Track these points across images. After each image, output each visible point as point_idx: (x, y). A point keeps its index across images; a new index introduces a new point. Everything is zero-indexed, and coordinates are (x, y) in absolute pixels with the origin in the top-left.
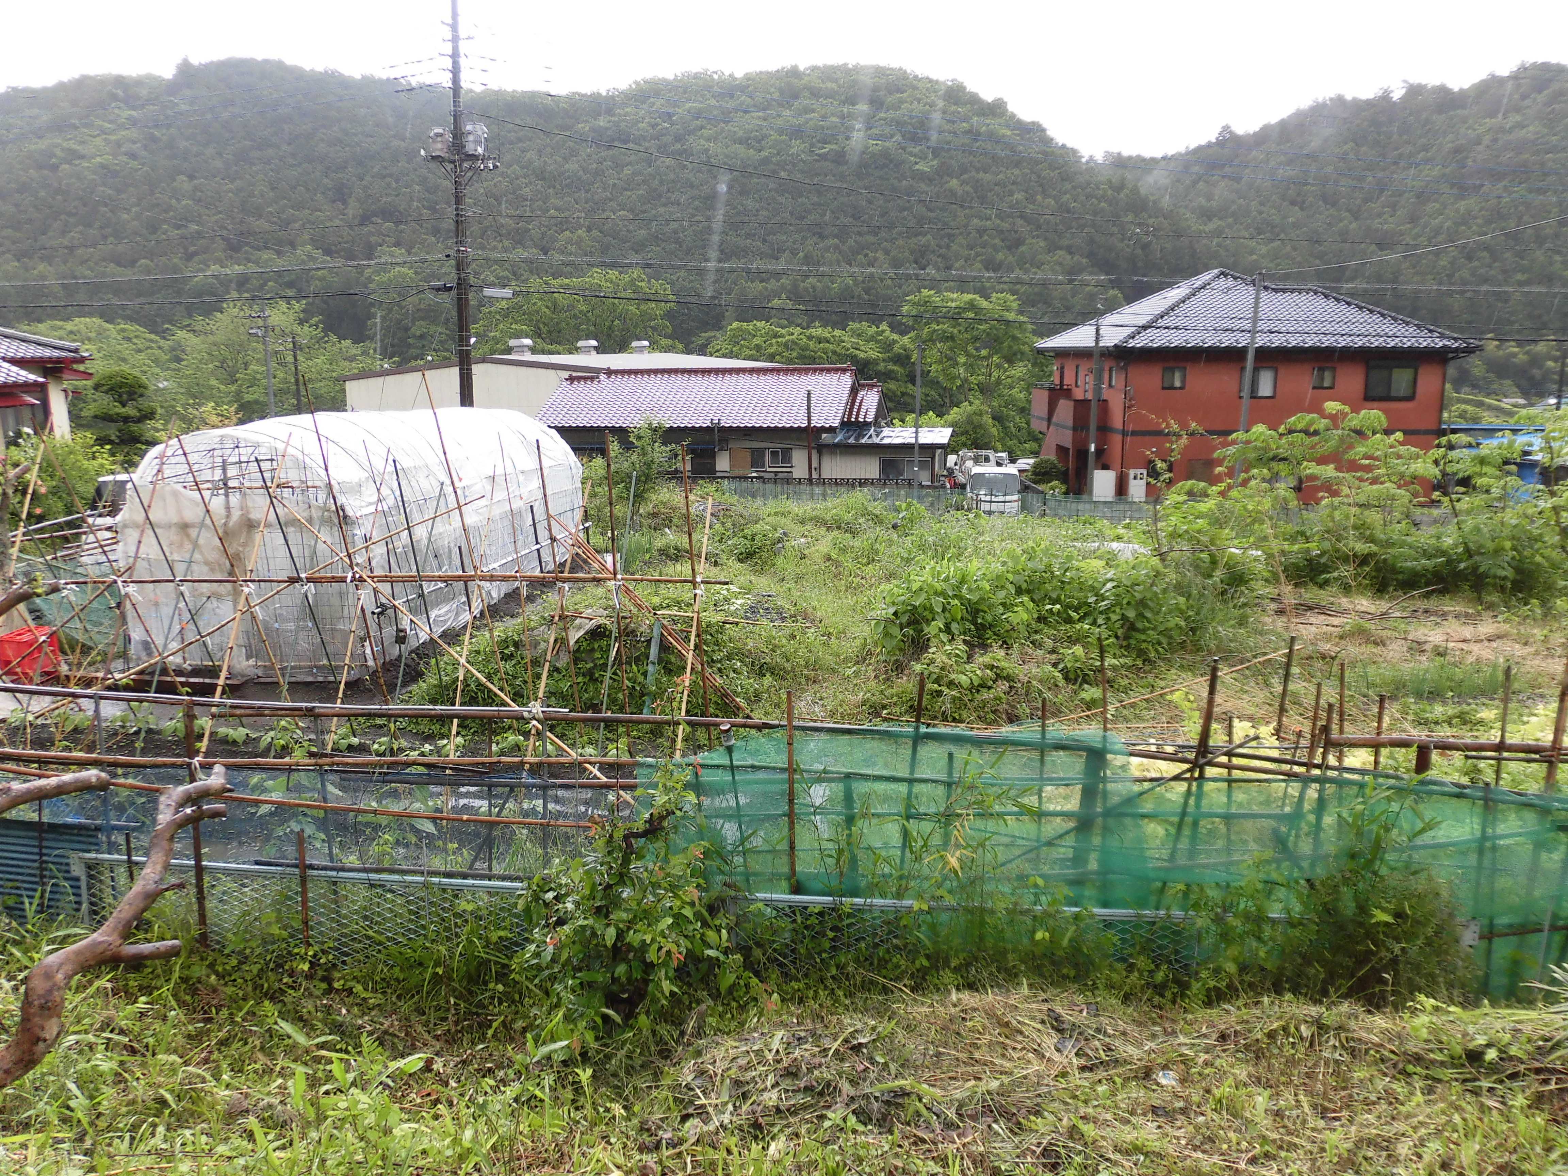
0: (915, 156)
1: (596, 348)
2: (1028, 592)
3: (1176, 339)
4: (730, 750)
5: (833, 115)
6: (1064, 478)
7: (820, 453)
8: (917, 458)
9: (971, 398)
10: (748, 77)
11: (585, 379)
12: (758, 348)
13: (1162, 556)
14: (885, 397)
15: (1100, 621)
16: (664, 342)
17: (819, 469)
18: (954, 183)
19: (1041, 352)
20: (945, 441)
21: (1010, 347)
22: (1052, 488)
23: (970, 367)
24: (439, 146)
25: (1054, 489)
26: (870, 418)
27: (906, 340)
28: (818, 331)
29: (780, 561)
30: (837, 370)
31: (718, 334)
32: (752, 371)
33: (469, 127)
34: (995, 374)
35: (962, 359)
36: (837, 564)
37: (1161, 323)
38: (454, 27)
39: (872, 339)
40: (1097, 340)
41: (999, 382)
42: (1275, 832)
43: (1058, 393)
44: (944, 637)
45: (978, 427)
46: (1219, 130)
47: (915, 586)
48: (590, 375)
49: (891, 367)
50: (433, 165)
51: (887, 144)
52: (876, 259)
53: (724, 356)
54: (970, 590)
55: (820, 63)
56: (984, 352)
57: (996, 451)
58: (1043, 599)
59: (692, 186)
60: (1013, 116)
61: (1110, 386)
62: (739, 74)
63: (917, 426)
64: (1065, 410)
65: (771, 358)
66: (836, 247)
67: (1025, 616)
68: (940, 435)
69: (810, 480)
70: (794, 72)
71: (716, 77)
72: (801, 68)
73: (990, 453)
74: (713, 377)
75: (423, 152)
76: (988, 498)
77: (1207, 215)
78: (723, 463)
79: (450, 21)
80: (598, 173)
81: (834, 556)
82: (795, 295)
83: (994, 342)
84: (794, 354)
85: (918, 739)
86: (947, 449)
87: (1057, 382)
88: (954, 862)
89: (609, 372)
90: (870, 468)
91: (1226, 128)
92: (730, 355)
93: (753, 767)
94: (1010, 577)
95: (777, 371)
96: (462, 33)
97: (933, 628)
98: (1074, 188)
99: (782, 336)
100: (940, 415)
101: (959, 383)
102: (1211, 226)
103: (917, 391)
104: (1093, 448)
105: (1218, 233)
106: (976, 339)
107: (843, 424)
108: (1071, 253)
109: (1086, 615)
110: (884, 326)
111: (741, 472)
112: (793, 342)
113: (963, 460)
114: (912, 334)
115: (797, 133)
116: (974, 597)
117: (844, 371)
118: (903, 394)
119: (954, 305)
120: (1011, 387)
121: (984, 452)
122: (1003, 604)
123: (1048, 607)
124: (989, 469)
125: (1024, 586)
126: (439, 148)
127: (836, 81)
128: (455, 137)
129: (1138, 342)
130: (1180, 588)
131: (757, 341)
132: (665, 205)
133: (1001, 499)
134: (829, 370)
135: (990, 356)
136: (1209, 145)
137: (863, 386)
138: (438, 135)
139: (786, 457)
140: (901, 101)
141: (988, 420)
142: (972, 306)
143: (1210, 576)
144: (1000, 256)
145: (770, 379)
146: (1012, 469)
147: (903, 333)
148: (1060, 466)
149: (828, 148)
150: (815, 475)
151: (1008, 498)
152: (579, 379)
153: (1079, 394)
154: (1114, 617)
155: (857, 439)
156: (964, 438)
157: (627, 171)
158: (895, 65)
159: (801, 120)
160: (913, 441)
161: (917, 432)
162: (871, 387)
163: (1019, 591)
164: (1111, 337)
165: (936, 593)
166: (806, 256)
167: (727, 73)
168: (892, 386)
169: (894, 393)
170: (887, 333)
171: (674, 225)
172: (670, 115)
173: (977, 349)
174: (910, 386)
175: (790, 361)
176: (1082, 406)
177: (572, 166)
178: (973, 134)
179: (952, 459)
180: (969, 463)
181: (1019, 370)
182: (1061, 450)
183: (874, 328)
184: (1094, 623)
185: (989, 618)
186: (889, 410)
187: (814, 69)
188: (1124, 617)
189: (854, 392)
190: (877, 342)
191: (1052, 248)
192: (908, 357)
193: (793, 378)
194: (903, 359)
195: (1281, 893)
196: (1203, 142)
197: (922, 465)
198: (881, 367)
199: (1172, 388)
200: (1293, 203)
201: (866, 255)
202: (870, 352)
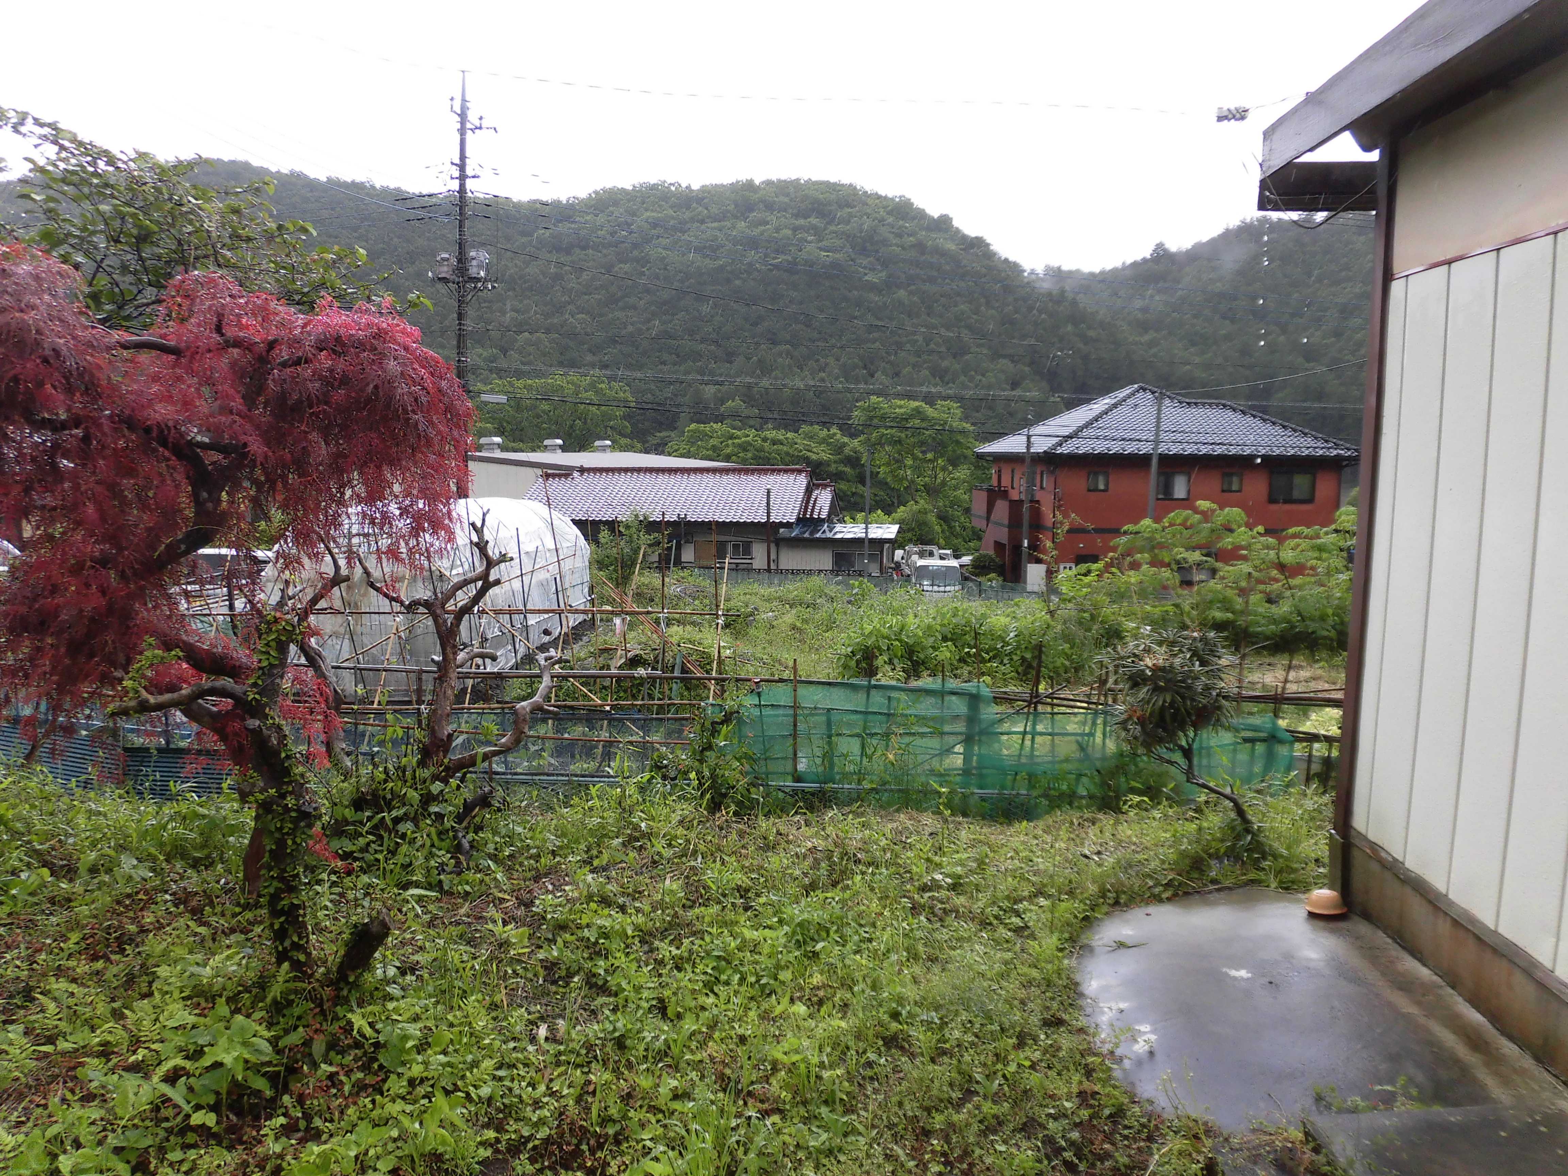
0: (865, 268)
1: (560, 446)
2: (951, 640)
3: (1100, 447)
4: (759, 695)
5: (786, 227)
6: (1001, 571)
7: (777, 545)
8: (867, 552)
9: (918, 499)
10: (704, 189)
11: (560, 476)
12: (714, 448)
13: (1051, 613)
14: (838, 497)
15: (1006, 661)
16: (624, 441)
17: (777, 561)
18: (902, 293)
19: (981, 456)
20: (892, 536)
21: (954, 451)
22: (990, 580)
23: (916, 469)
24: (445, 269)
25: (993, 581)
26: (824, 515)
27: (855, 443)
28: (771, 434)
29: (752, 631)
30: (793, 471)
31: (673, 434)
32: (714, 471)
33: (473, 254)
34: (941, 476)
35: (909, 462)
36: (800, 631)
37: (1085, 433)
38: (462, 167)
39: (823, 441)
40: (1028, 447)
41: (944, 483)
42: (1077, 742)
43: (995, 494)
44: (888, 668)
45: (922, 524)
46: (1153, 247)
47: (867, 632)
48: (564, 473)
49: (842, 468)
50: (440, 286)
51: (837, 256)
52: (827, 364)
53: (682, 456)
54: (908, 637)
55: (774, 178)
56: (930, 456)
57: (940, 548)
58: (963, 646)
59: (648, 291)
60: (958, 231)
61: (1042, 488)
62: (695, 187)
63: (867, 523)
64: (1002, 509)
65: (727, 458)
66: (788, 353)
67: (948, 655)
68: (889, 531)
69: (769, 570)
70: (749, 185)
71: (673, 188)
72: (757, 182)
73: (934, 549)
74: (679, 476)
75: (430, 274)
76: (930, 588)
77: (1144, 326)
78: (688, 555)
79: (457, 161)
80: (558, 277)
81: (799, 624)
82: (748, 398)
83: (939, 447)
84: (750, 455)
85: (870, 687)
86: (895, 544)
87: (996, 484)
88: (891, 757)
89: (582, 470)
90: (824, 560)
91: (1160, 246)
92: (687, 455)
93: (772, 705)
94: (939, 628)
95: (734, 471)
96: (469, 172)
97: (880, 661)
98: (1016, 300)
99: (738, 437)
100: (888, 513)
101: (906, 484)
102: (1146, 338)
103: (866, 491)
104: (1026, 543)
105: (1152, 344)
106: (922, 443)
107: (799, 519)
108: (1013, 361)
109: (994, 657)
110: (834, 430)
111: (705, 563)
112: (748, 443)
113: (909, 554)
114: (862, 438)
115: (753, 243)
116: (911, 641)
117: (799, 471)
118: (854, 494)
119: (902, 410)
120: (956, 488)
121: (928, 548)
122: (933, 647)
123: (967, 650)
124: (934, 562)
125: (949, 636)
126: (445, 271)
127: (788, 195)
128: (460, 261)
129: (1065, 449)
130: (1067, 637)
131: (713, 442)
132: (623, 309)
133: (942, 589)
134: (786, 471)
135: (935, 459)
136: (1145, 260)
137: (817, 486)
138: (443, 259)
139: (747, 551)
140: (851, 215)
141: (932, 518)
142: (918, 412)
143: (1089, 630)
144: (945, 364)
145: (731, 478)
146: (954, 563)
147: (853, 436)
148: (997, 560)
149: (781, 258)
150: (773, 566)
151: (948, 589)
152: (554, 476)
153: (1014, 495)
154: (1015, 658)
155: (812, 533)
156: (909, 535)
157: (585, 276)
158: (846, 181)
159: (756, 232)
160: (864, 535)
161: (867, 528)
162: (825, 486)
163: (945, 639)
164: (1041, 446)
165: (884, 638)
166: (759, 360)
167: (684, 185)
168: (843, 486)
169: (844, 492)
170: (838, 436)
171: (630, 328)
172: (629, 225)
173: (924, 452)
174: (859, 486)
175: (744, 461)
176: (1015, 506)
177: (533, 270)
178: (920, 247)
179: (899, 553)
180: (915, 557)
181: (963, 473)
182: (998, 546)
183: (825, 432)
184: (1001, 663)
185: (922, 656)
186: (842, 509)
187: (769, 183)
188: (1023, 659)
189: (809, 491)
190: (828, 444)
191: (996, 355)
192: (858, 459)
193: (753, 478)
194: (853, 461)
195: (1084, 780)
196: (1139, 258)
197: (872, 557)
198: (833, 468)
199: (1096, 490)
200: (1224, 318)
201: (818, 360)
202: (822, 454)
